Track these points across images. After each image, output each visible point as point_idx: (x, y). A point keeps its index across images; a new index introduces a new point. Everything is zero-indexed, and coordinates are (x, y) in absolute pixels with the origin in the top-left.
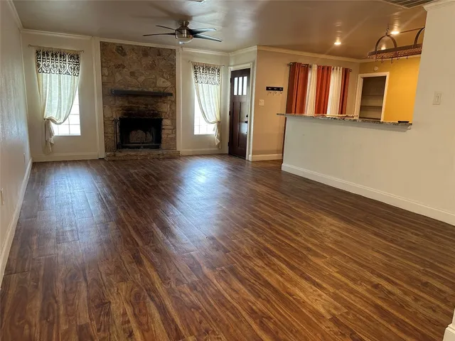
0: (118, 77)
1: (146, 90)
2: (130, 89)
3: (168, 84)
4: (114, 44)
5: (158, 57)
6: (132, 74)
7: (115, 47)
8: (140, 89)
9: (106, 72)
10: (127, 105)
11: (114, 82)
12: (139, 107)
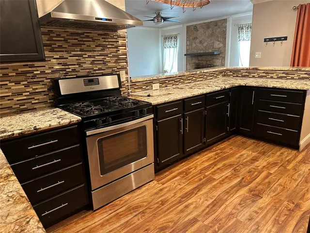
0: (194, 45)
1: (207, 51)
2: (199, 52)
3: (221, 45)
4: (193, 25)
5: (216, 27)
6: (201, 42)
7: (193, 27)
8: (204, 51)
9: (188, 43)
10: (197, 62)
11: (192, 49)
12: (202, 63)
